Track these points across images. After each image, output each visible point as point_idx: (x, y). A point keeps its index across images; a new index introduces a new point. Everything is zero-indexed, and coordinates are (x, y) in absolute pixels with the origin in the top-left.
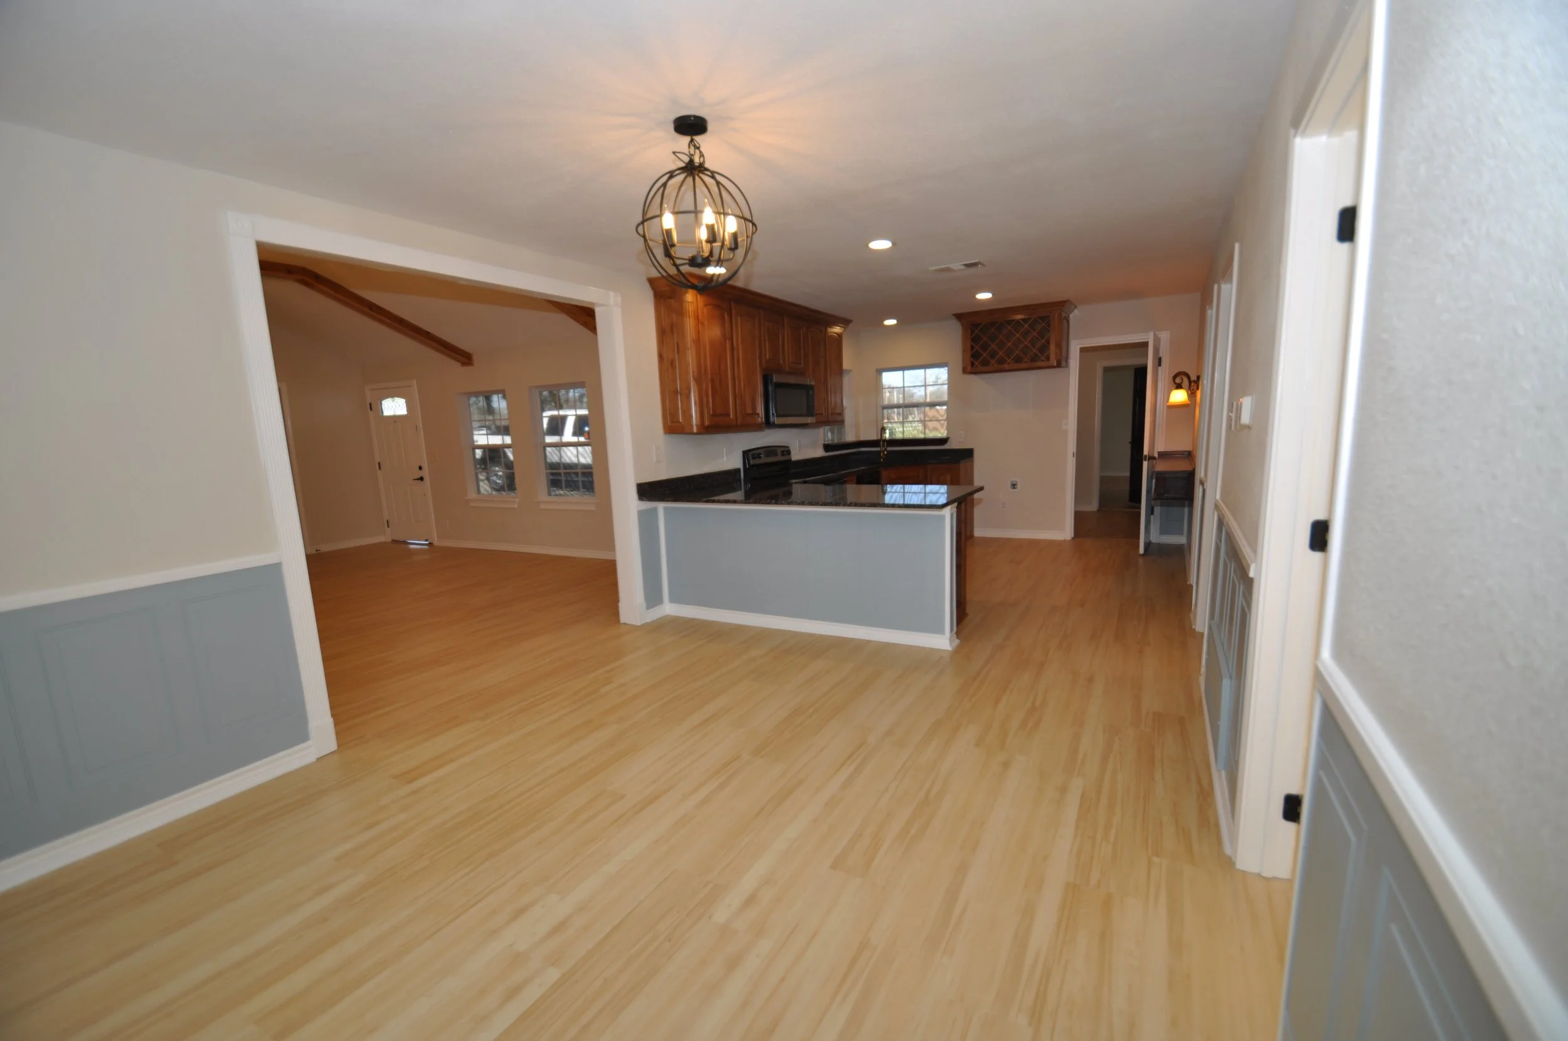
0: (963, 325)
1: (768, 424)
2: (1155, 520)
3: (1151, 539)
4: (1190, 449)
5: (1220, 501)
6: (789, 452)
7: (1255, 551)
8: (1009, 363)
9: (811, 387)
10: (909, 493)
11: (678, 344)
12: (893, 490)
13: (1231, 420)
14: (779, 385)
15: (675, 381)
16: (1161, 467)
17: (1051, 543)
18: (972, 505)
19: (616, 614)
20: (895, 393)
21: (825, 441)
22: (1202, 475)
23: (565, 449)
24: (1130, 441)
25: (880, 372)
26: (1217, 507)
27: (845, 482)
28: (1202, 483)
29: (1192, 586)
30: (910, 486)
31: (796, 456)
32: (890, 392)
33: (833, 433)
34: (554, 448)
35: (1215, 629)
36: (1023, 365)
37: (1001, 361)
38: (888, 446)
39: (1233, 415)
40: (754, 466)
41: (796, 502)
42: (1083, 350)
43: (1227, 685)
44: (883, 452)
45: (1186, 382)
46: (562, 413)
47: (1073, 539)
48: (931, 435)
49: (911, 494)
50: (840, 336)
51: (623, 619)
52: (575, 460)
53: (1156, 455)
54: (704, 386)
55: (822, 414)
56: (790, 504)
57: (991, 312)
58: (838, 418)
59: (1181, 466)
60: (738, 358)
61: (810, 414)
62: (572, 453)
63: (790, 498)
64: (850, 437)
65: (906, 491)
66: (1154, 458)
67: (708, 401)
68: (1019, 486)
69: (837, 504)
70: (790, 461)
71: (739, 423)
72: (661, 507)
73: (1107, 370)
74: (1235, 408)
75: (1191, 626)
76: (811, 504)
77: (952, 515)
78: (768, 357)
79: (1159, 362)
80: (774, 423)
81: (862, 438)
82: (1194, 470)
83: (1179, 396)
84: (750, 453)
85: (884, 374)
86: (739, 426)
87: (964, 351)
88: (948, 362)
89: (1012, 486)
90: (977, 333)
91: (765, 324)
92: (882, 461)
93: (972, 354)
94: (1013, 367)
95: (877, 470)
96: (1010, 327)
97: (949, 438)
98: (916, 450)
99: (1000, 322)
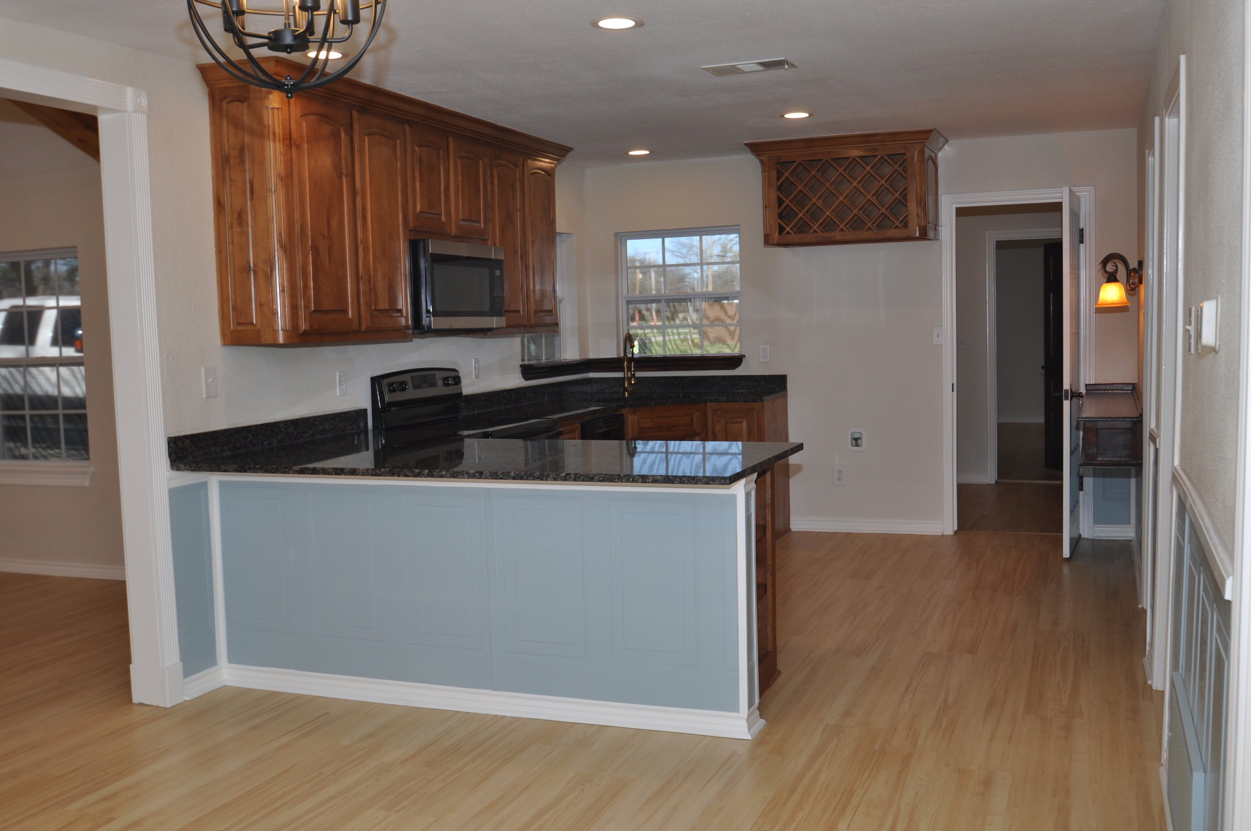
0: (762, 162)
1: (419, 329)
2: (1086, 499)
3: (1081, 532)
4: (1135, 382)
5: (1179, 468)
6: (457, 380)
7: (1231, 555)
8: (841, 229)
9: (498, 263)
10: (677, 453)
11: (251, 183)
12: (648, 448)
13: (1190, 336)
14: (437, 259)
15: (244, 249)
16: (1090, 410)
17: (921, 541)
18: (787, 475)
19: (126, 685)
20: (653, 275)
21: (523, 360)
22: (1153, 425)
23: (33, 370)
24: (1043, 364)
25: (621, 238)
26: (1175, 480)
27: (558, 435)
28: (1153, 439)
29: (1145, 611)
30: (677, 442)
31: (470, 387)
32: (643, 273)
33: (538, 345)
34: (12, 370)
35: (1179, 686)
37: (829, 226)
38: (637, 369)
39: (1192, 328)
40: (391, 404)
41: (467, 473)
42: (961, 212)
43: (1199, 781)
44: (629, 379)
45: (1122, 273)
46: (32, 302)
47: (956, 533)
48: (713, 350)
49: (680, 455)
50: (550, 173)
51: (139, 694)
52: (52, 391)
53: (1083, 390)
54: (299, 260)
55: (518, 311)
56: (455, 476)
57: (810, 142)
58: (548, 319)
59: (1122, 409)
60: (364, 209)
61: (496, 310)
62: (48, 379)
63: (457, 465)
64: (569, 353)
65: (671, 449)
66: (1080, 395)
67: (306, 286)
68: (864, 442)
69: (542, 477)
70: (460, 395)
71: (364, 327)
72: (214, 481)
73: (1001, 245)
74: (1194, 317)
75: (1146, 682)
76: (496, 476)
77: (748, 495)
78: (419, 209)
79: (1080, 236)
80: (429, 327)
81: (592, 355)
82: (1141, 415)
83: (1112, 293)
84: (385, 382)
85: (629, 242)
86: (365, 331)
87: (765, 207)
88: (739, 225)
89: (854, 442)
90: (787, 177)
91: (413, 151)
92: (627, 396)
93: (779, 211)
94: (849, 236)
95: (618, 413)
96: (842, 169)
97: (744, 356)
98: (685, 377)
99: (824, 160)
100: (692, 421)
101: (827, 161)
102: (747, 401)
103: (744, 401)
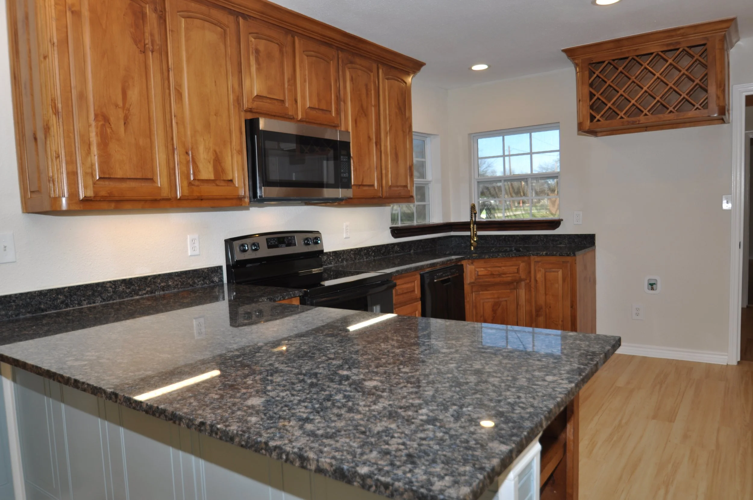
0: (576, 65)
1: (255, 198)
6: (318, 240)
8: (646, 115)
17: (709, 368)
21: (392, 223)
25: (473, 138)
31: (333, 245)
32: (488, 162)
36: (666, 117)
38: (479, 229)
42: (749, 100)
44: (474, 237)
47: (739, 363)
55: (373, 186)
57: (618, 43)
58: (403, 193)
64: (435, 217)
68: (659, 286)
70: (321, 252)
78: (255, 93)
80: (261, 196)
84: (236, 244)
85: (480, 141)
86: (180, 199)
87: (579, 101)
88: (559, 122)
89: (650, 286)
90: (598, 76)
91: (248, 41)
92: (472, 249)
93: (591, 103)
94: (652, 119)
95: (459, 264)
96: (646, 64)
97: (562, 220)
98: (518, 235)
99: (630, 58)
100: (518, 269)
101: (633, 59)
102: (562, 255)
103: (560, 255)
